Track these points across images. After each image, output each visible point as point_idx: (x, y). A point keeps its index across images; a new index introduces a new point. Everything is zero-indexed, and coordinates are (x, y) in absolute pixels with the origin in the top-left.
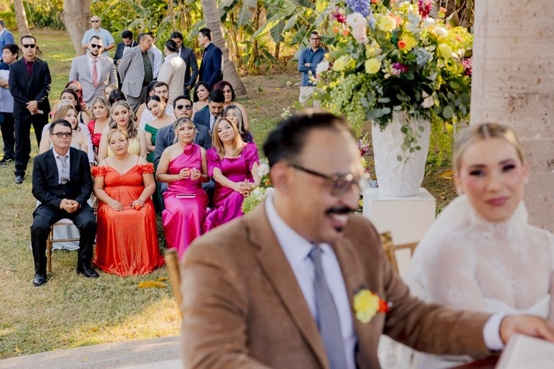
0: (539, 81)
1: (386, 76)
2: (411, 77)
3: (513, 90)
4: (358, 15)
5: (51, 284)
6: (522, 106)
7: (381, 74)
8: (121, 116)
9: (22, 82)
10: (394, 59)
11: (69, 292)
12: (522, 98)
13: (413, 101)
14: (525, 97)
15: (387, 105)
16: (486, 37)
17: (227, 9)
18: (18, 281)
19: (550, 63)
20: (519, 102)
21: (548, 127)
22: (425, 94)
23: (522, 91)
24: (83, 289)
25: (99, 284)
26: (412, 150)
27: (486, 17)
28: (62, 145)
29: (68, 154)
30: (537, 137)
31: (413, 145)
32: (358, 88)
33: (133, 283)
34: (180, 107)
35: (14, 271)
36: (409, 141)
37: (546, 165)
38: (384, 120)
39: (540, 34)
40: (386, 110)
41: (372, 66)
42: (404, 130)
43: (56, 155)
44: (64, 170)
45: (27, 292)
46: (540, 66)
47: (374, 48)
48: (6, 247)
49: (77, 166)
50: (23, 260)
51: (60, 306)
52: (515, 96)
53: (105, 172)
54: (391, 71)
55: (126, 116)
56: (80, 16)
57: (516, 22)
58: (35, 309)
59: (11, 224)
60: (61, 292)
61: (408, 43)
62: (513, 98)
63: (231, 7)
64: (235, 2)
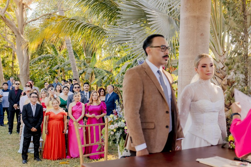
5: (29, 163)
9: (13, 97)
16: (182, 76)
17: (80, 74)
18: (16, 162)
24: (40, 164)
25: (46, 163)
27: (182, 70)
29: (36, 105)
33: (57, 163)
35: (15, 159)
43: (32, 105)
48: (9, 151)
50: (17, 156)
56: (25, 76)
59: (10, 145)
63: (82, 73)
64: (84, 72)
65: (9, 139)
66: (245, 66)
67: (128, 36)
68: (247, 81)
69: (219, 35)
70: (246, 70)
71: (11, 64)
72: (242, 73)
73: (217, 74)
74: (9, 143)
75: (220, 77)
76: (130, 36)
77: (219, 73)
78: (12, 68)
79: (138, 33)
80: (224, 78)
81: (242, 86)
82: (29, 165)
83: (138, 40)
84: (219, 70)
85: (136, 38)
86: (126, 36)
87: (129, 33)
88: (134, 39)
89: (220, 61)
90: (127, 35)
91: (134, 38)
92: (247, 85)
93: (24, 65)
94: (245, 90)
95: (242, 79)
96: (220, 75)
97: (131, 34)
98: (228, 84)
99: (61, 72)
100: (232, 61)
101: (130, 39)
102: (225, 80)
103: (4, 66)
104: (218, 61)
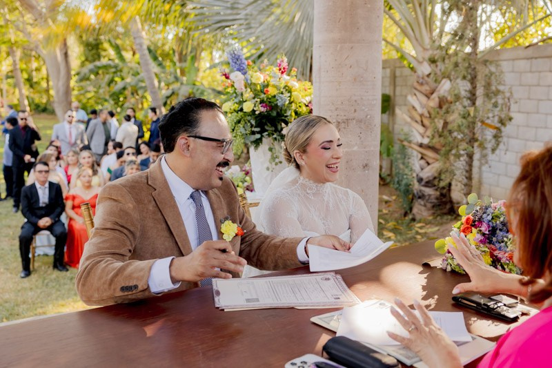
0: (355, 111)
1: (257, 113)
2: (274, 114)
3: (339, 117)
4: (239, 73)
5: (33, 277)
6: (344, 128)
7: (254, 111)
8: (87, 160)
9: (19, 141)
10: (262, 102)
11: (46, 281)
12: (344, 122)
13: (276, 130)
14: (347, 121)
15: (258, 133)
16: (320, 82)
17: (168, 97)
18: (9, 275)
19: (362, 99)
20: (343, 125)
21: (362, 141)
22: (283, 125)
23: (345, 118)
24: (57, 280)
25: (68, 275)
26: (276, 164)
28: (42, 179)
29: (47, 185)
30: (355, 148)
31: (277, 160)
32: (239, 122)
34: (128, 154)
35: (7, 269)
36: (274, 158)
37: (362, 167)
38: (257, 143)
39: (355, 79)
40: (258, 136)
41: (248, 107)
42: (271, 150)
43: (38, 186)
44: (44, 196)
45: (16, 283)
46: (356, 101)
47: (248, 94)
49: (54, 193)
51: (39, 291)
52: (340, 121)
53: (74, 198)
54: (260, 109)
55: (90, 160)
57: (339, 72)
58: (20, 294)
59: (7, 239)
60: (40, 281)
61: (272, 91)
62: (339, 123)
63: (171, 96)
64: (173, 93)
65: (9, 227)
66: (472, 63)
67: (235, 11)
68: (474, 95)
69: (423, 7)
70: (473, 73)
71: (44, 84)
72: (464, 78)
73: (419, 87)
74: (6, 236)
75: (424, 92)
76: (239, 12)
77: (422, 84)
78: (47, 91)
79: (255, 4)
80: (432, 93)
81: (465, 107)
82: (34, 280)
83: (255, 19)
84: (423, 78)
85: (251, 15)
86: (229, 12)
87: (236, 6)
88: (248, 17)
89: (424, 59)
90: (232, 8)
91: (247, 15)
92: (474, 104)
93: (61, 84)
94: (469, 115)
95: (466, 91)
96: (426, 88)
97: (240, 6)
98: (440, 107)
99: (132, 94)
100: (444, 52)
101: (238, 17)
102: (433, 99)
103: (31, 86)
104: (421, 60)
